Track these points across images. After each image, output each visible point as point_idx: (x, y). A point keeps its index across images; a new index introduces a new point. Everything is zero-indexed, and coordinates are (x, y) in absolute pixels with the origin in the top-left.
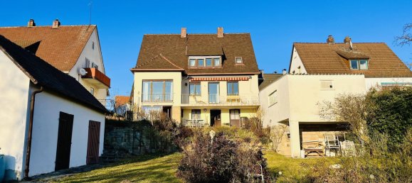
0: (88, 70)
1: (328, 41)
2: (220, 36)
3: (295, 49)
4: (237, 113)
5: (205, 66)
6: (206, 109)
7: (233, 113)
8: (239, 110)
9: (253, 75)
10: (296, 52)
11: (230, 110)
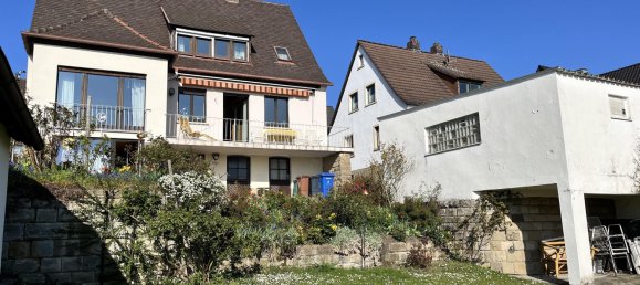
1: (410, 46)
4: (284, 166)
5: (213, 56)
6: (218, 155)
7: (275, 166)
8: (288, 160)
9: (318, 87)
10: (361, 57)
11: (271, 159)
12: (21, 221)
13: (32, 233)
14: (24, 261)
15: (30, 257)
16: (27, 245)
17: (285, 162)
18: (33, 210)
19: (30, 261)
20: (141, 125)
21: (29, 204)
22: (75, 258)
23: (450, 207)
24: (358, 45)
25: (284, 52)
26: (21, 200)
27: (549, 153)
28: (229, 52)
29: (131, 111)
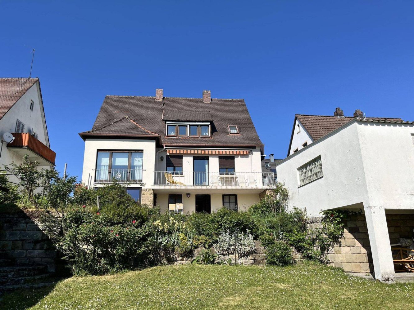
0: (18, 135)
1: (336, 114)
2: (207, 101)
3: (297, 123)
4: (233, 200)
5: (188, 135)
6: (189, 194)
7: (227, 200)
8: (236, 196)
9: (254, 147)
10: (299, 126)
11: (224, 196)
12: (19, 230)
13: (23, 236)
14: (19, 251)
15: (22, 249)
16: (20, 242)
17: (234, 197)
18: (25, 224)
19: (22, 251)
20: (140, 179)
21: (24, 221)
22: (43, 251)
23: (311, 223)
24: (296, 118)
25: (234, 128)
26: (20, 219)
27: (357, 180)
28: (198, 132)
29: (134, 171)
